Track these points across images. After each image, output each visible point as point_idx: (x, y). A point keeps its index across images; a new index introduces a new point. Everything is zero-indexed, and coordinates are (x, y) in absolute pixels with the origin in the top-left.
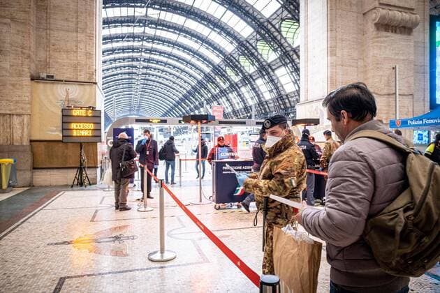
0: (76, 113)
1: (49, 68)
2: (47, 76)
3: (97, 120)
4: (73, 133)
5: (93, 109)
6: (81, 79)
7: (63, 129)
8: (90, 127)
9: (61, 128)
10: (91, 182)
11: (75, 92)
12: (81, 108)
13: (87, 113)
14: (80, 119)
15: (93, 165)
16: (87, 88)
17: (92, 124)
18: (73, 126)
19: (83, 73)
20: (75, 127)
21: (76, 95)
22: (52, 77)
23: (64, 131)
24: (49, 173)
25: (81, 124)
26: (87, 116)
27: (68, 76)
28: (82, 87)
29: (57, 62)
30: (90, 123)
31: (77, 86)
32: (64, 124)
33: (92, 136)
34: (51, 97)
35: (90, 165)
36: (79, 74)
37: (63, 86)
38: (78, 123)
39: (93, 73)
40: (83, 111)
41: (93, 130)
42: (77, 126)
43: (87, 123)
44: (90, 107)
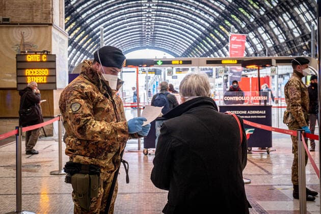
0: (30, 58)
1: (5, 10)
2: (3, 19)
3: (51, 65)
4: (27, 80)
5: (48, 53)
6: (37, 20)
7: (18, 76)
8: (45, 74)
9: (15, 76)
10: (47, 134)
11: (30, 35)
12: (36, 53)
13: (41, 58)
14: (34, 65)
15: (49, 115)
16: (43, 30)
17: (47, 70)
18: (28, 72)
19: (39, 13)
20: (29, 74)
21: (31, 38)
22: (8, 20)
23: (19, 78)
24: (5, 123)
25: (36, 70)
26: (42, 61)
27: (24, 17)
28: (37, 30)
29: (13, 3)
30: (45, 69)
31: (32, 29)
32: (19, 71)
33: (47, 83)
34: (7, 42)
35: (46, 115)
36: (35, 14)
37: (18, 29)
38: (32, 69)
39: (49, 13)
40: (37, 56)
41: (47, 76)
42: (31, 72)
43: (41, 69)
44: (44, 52)
